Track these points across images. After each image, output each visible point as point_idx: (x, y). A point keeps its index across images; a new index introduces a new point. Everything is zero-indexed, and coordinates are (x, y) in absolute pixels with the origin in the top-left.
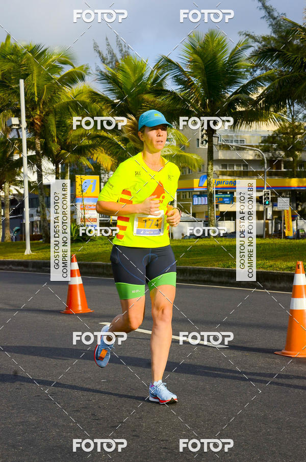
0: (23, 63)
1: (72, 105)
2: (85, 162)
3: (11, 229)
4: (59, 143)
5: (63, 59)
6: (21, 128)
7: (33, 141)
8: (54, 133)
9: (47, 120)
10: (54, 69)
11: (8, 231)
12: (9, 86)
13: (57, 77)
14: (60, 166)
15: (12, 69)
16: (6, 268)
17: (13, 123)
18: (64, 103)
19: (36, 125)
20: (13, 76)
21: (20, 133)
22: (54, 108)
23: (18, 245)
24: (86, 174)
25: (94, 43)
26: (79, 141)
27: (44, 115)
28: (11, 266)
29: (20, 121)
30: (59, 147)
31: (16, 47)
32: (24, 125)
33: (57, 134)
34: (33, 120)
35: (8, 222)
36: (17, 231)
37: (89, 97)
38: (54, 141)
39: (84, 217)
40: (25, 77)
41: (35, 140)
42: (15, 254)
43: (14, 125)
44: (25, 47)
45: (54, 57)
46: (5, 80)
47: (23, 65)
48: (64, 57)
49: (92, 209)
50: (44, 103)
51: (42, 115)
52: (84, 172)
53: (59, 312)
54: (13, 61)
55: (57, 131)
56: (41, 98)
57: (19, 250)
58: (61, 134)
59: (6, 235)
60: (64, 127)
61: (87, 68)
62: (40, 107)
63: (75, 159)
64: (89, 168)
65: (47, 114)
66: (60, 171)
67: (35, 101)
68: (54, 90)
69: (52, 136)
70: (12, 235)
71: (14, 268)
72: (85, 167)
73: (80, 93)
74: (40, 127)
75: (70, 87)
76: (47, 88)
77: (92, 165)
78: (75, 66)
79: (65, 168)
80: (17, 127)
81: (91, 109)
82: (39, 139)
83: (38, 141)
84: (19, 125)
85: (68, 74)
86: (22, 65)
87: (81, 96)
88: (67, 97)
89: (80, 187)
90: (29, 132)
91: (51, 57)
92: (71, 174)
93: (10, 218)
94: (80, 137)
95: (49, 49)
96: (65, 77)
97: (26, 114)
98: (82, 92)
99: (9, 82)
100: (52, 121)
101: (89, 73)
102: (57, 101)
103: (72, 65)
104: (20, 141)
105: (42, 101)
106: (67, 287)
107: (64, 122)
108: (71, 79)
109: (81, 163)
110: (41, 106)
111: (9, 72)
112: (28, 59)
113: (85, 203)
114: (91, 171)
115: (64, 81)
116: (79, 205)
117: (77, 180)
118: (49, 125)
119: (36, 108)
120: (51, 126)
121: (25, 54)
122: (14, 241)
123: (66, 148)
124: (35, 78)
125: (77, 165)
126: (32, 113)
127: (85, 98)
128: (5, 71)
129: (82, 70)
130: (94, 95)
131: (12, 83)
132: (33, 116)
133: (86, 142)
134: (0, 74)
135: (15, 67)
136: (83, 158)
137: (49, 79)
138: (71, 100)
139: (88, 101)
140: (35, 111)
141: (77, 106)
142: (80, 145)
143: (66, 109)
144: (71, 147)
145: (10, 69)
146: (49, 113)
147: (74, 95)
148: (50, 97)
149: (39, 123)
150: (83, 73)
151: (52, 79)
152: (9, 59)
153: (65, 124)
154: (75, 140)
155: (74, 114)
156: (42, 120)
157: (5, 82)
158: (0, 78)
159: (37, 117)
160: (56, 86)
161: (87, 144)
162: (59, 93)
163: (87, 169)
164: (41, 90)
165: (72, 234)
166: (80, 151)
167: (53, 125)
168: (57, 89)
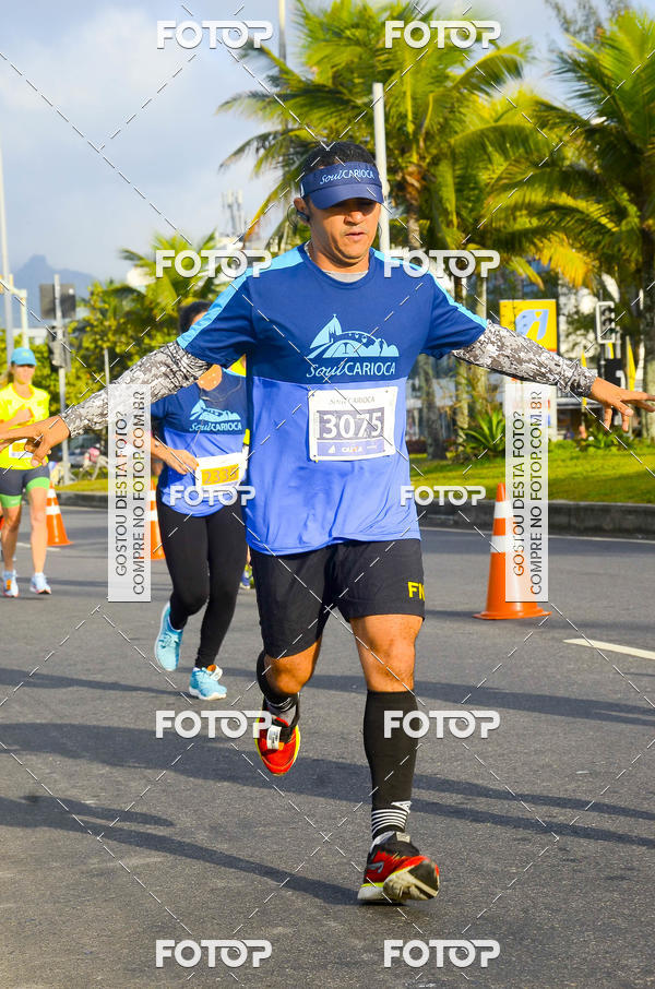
0: (381, 44)
2: (522, 268)
4: (463, 227)
7: (404, 224)
9: (434, 176)
10: (452, 53)
12: (348, 101)
13: (457, 72)
14: (464, 279)
15: (356, 60)
18: (473, 133)
19: (410, 189)
20: (359, 77)
22: (450, 146)
24: (525, 296)
26: (507, 220)
27: (429, 164)
30: (461, 236)
33: (457, 207)
34: (403, 177)
37: (532, 117)
38: (449, 224)
40: (385, 76)
41: (408, 222)
44: (385, 8)
46: (340, 88)
47: (382, 49)
51: (424, 165)
52: (520, 294)
53: (470, 616)
54: (358, 43)
55: (457, 200)
56: (421, 127)
58: (466, 207)
60: (473, 189)
61: (527, 48)
62: (418, 147)
63: (500, 263)
64: (532, 284)
65: (435, 162)
66: (464, 293)
67: (408, 133)
68: (451, 107)
69: (446, 213)
72: (522, 281)
74: (419, 193)
75: (487, 93)
76: (435, 101)
77: (539, 274)
79: (476, 284)
81: (536, 144)
82: (417, 220)
83: (414, 226)
85: (484, 65)
86: (377, 50)
87: (514, 115)
88: (482, 118)
90: (393, 204)
92: (491, 298)
94: (510, 212)
96: (477, 73)
97: (388, 163)
98: (517, 105)
99: (350, 91)
100: (447, 176)
101: (534, 58)
102: (458, 128)
103: (493, 42)
105: (424, 131)
106: (487, 559)
107: (474, 178)
108: (491, 75)
109: (513, 272)
110: (422, 144)
111: (349, 69)
114: (535, 289)
115: (474, 80)
117: (503, 311)
118: (440, 185)
119: (410, 149)
120: (444, 189)
123: (477, 239)
125: (504, 276)
126: (400, 160)
127: (523, 119)
128: (340, 67)
129: (516, 51)
130: (545, 111)
131: (357, 93)
132: (402, 169)
133: (525, 222)
134: (330, 74)
135: (364, 57)
136: (518, 259)
137: (441, 78)
138: (488, 126)
139: (529, 124)
140: (407, 155)
141: (505, 137)
142: (510, 230)
143: (478, 147)
144: (489, 235)
145: (352, 62)
146: (439, 160)
147: (496, 112)
148: (441, 120)
149: (416, 184)
150: (518, 58)
151: (447, 77)
152: (348, 38)
153: (475, 183)
154: (500, 220)
155: (497, 157)
156: (425, 176)
157: (341, 93)
158: (329, 83)
159: (412, 169)
160: (455, 94)
161: (528, 226)
162: (462, 110)
163: (527, 285)
164: (420, 106)
165: (493, 437)
166: (511, 243)
167: (447, 186)
168: (458, 100)
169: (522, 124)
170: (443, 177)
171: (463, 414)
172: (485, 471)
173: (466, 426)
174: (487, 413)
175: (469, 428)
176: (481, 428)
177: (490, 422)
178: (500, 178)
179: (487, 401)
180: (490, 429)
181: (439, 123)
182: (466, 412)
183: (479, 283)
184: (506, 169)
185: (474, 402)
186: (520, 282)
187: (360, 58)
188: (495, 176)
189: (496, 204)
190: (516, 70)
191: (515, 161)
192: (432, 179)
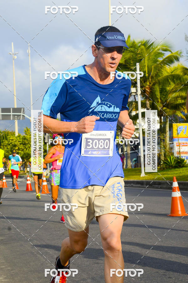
0: (138, 52)
1: (170, 77)
2: (179, 114)
3: (131, 160)
4: (162, 103)
5: (165, 48)
6: (137, 94)
7: (145, 102)
8: (158, 96)
9: (154, 88)
10: (159, 54)
11: (129, 161)
12: (129, 68)
13: (160, 59)
14: (162, 117)
15: (131, 56)
16: (129, 186)
17: (132, 91)
18: (165, 76)
19: (147, 92)
20: (132, 61)
21: (136, 98)
22: (158, 80)
23: (136, 170)
24: (180, 122)
25: (186, 35)
26: (175, 101)
27: (152, 85)
28: (132, 184)
29: (137, 90)
30: (161, 105)
31: (134, 42)
32: (139, 92)
33: (160, 97)
34: (145, 89)
35: (129, 155)
36: (135, 161)
37: (182, 72)
38: (158, 102)
39: (180, 151)
40: (140, 61)
41: (146, 101)
42: (135, 176)
43: (133, 93)
44: (139, 42)
45: (158, 47)
46: (127, 64)
47: (139, 53)
48: (165, 47)
49: (184, 146)
50: (152, 77)
51: (151, 85)
53: (166, 215)
54: (132, 52)
55: (160, 95)
56: (150, 75)
57: (137, 174)
58: (163, 97)
59: (128, 164)
60: (165, 92)
61: (181, 53)
62: (149, 80)
63: (173, 113)
64: (182, 118)
65: (154, 84)
66: (162, 121)
67: (146, 77)
68: (159, 69)
69: (157, 99)
70: (132, 163)
71: (134, 185)
72: (179, 118)
73: (176, 69)
74: (149, 93)
75: (169, 65)
76: (154, 67)
77: (184, 116)
78: (172, 52)
79: (166, 119)
80: (135, 94)
81: (183, 79)
82: (149, 101)
83: (148, 102)
84: (136, 93)
85: (168, 57)
86: (137, 54)
87: (177, 71)
88: (167, 72)
89: (176, 132)
90: (142, 96)
91: (156, 47)
92: (170, 122)
93: (131, 153)
94: (176, 98)
95: (155, 42)
96: (166, 60)
97: (141, 85)
98: (177, 69)
99: (130, 65)
100: (157, 89)
101: (182, 56)
102: (161, 75)
103: (171, 51)
104: (137, 103)
105: (151, 76)
106: (171, 198)
107: (165, 89)
108: (170, 61)
109: (177, 115)
110: (150, 79)
111: (129, 59)
112: (142, 50)
113: (180, 141)
114: (183, 120)
115: (165, 62)
116: (175, 143)
117: (174, 126)
118: (155, 91)
119: (147, 81)
120: (156, 92)
121: (140, 46)
122: (133, 168)
123: (166, 106)
124: (146, 61)
125: (174, 116)
126: (144, 84)
127: (179, 72)
128: (127, 58)
129: (177, 54)
130: (185, 70)
131: (132, 66)
132: (144, 86)
133: (180, 101)
134: (124, 60)
135: (134, 56)
136: (179, 112)
137: (156, 61)
138: (169, 74)
139: (181, 74)
140: (146, 83)
141: (174, 78)
142: (175, 103)
143: (166, 80)
144: (169, 105)
145: (130, 57)
146: (155, 84)
147: (172, 71)
148: (156, 73)
149: (148, 91)
150: (178, 56)
151: (158, 61)
152: (129, 51)
153: (166, 90)
154: (173, 101)
155: (172, 83)
156: (151, 89)
157: (127, 65)
158: (124, 63)
159: (147, 86)
160: (160, 65)
161: (181, 102)
162: (161, 70)
163: (181, 119)
164: (150, 69)
165: (171, 163)
166: (176, 107)
167: (157, 91)
168: (161, 67)
169: (180, 74)
170: (156, 89)
171: (162, 156)
172: (169, 172)
173: (163, 159)
174: (169, 155)
175: (164, 160)
176: (168, 160)
177: (170, 158)
178: (173, 89)
179: (169, 152)
180: (170, 160)
181: (155, 74)
182: (163, 155)
183: (167, 118)
184: (174, 86)
185: (165, 153)
187: (133, 56)
188: (171, 88)
189: (172, 96)
190: (177, 59)
191: (177, 84)
192: (153, 89)
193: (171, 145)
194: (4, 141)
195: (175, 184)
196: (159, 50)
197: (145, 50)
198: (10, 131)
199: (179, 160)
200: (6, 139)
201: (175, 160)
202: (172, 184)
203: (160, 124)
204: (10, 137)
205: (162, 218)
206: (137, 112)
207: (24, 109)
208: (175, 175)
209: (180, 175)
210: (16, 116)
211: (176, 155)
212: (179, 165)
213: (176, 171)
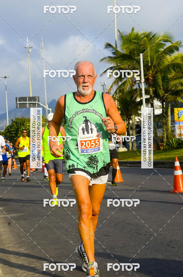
0: (142, 43)
1: (171, 66)
2: (180, 100)
4: (164, 89)
5: (165, 39)
6: (141, 82)
7: (148, 89)
10: (160, 45)
11: (135, 144)
12: (134, 58)
13: (162, 50)
14: (164, 103)
16: (135, 166)
18: (166, 65)
20: (136, 52)
21: (140, 85)
22: (160, 69)
24: (181, 107)
28: (138, 164)
29: (141, 78)
30: (163, 92)
31: (137, 34)
32: (143, 80)
33: (162, 84)
34: (148, 77)
37: (181, 61)
38: (160, 89)
39: (181, 134)
40: (143, 52)
43: (137, 81)
44: (142, 34)
45: (160, 38)
47: (142, 45)
48: (166, 38)
51: (153, 74)
53: (168, 192)
54: (136, 43)
55: (162, 82)
56: (153, 64)
58: (164, 84)
59: (134, 146)
60: (166, 79)
61: (180, 43)
62: (152, 69)
63: (174, 99)
65: (156, 73)
66: (164, 106)
67: (149, 66)
68: (160, 58)
69: (159, 86)
74: (152, 81)
75: (170, 55)
76: (156, 57)
78: (173, 42)
79: (167, 104)
80: (139, 82)
81: (182, 68)
82: (152, 88)
85: (169, 48)
87: (177, 60)
88: (168, 61)
89: (177, 116)
90: (145, 84)
91: (158, 39)
92: (172, 107)
93: (136, 136)
95: (157, 34)
96: (167, 50)
97: (144, 73)
98: (178, 58)
99: (134, 55)
100: (159, 77)
101: (182, 46)
102: (162, 64)
103: (171, 42)
104: (141, 90)
105: (153, 65)
106: (173, 177)
107: (167, 77)
108: (171, 50)
109: (178, 101)
110: (153, 68)
111: (134, 50)
112: (145, 41)
113: (181, 125)
115: (166, 52)
116: (177, 126)
117: (175, 111)
119: (150, 70)
121: (143, 38)
123: (168, 92)
125: (175, 102)
126: (147, 73)
127: (179, 61)
128: (131, 49)
129: (177, 44)
131: (136, 56)
132: (148, 75)
134: (128, 51)
136: (179, 97)
137: (157, 51)
138: (170, 63)
140: (149, 71)
141: (174, 66)
142: (176, 90)
143: (168, 69)
145: (134, 48)
146: (157, 72)
147: (172, 60)
148: (158, 62)
149: (151, 79)
150: (178, 46)
151: (159, 51)
152: (133, 42)
155: (172, 71)
156: (153, 77)
157: (132, 56)
158: (128, 54)
159: (150, 75)
160: (161, 55)
161: (181, 89)
162: (163, 59)
163: (181, 104)
164: (152, 59)
165: (173, 144)
166: (177, 93)
167: (159, 79)
168: (162, 57)
169: (180, 63)
170: (158, 77)
171: (165, 138)
172: (171, 153)
173: (166, 141)
174: (171, 137)
176: (170, 142)
177: (172, 140)
178: (173, 77)
179: (171, 134)
180: (172, 142)
182: (166, 138)
184: (175, 74)
185: (168, 135)
186: (179, 103)
187: (136, 47)
188: (172, 76)
189: (172, 83)
191: (177, 72)
192: (156, 77)
193: (173, 128)
194: (22, 127)
195: (177, 164)
196: (160, 40)
197: (147, 41)
198: (26, 118)
199: (180, 142)
200: (24, 125)
201: (176, 142)
202: (174, 163)
203: (162, 109)
204: (27, 124)
205: (165, 194)
206: (142, 98)
207: (38, 97)
208: (177, 155)
209: (181, 155)
210: (32, 105)
211: (177, 137)
212: (180, 146)
213: (178, 151)
